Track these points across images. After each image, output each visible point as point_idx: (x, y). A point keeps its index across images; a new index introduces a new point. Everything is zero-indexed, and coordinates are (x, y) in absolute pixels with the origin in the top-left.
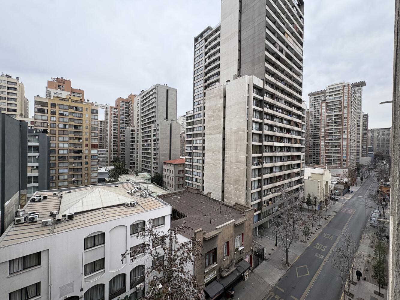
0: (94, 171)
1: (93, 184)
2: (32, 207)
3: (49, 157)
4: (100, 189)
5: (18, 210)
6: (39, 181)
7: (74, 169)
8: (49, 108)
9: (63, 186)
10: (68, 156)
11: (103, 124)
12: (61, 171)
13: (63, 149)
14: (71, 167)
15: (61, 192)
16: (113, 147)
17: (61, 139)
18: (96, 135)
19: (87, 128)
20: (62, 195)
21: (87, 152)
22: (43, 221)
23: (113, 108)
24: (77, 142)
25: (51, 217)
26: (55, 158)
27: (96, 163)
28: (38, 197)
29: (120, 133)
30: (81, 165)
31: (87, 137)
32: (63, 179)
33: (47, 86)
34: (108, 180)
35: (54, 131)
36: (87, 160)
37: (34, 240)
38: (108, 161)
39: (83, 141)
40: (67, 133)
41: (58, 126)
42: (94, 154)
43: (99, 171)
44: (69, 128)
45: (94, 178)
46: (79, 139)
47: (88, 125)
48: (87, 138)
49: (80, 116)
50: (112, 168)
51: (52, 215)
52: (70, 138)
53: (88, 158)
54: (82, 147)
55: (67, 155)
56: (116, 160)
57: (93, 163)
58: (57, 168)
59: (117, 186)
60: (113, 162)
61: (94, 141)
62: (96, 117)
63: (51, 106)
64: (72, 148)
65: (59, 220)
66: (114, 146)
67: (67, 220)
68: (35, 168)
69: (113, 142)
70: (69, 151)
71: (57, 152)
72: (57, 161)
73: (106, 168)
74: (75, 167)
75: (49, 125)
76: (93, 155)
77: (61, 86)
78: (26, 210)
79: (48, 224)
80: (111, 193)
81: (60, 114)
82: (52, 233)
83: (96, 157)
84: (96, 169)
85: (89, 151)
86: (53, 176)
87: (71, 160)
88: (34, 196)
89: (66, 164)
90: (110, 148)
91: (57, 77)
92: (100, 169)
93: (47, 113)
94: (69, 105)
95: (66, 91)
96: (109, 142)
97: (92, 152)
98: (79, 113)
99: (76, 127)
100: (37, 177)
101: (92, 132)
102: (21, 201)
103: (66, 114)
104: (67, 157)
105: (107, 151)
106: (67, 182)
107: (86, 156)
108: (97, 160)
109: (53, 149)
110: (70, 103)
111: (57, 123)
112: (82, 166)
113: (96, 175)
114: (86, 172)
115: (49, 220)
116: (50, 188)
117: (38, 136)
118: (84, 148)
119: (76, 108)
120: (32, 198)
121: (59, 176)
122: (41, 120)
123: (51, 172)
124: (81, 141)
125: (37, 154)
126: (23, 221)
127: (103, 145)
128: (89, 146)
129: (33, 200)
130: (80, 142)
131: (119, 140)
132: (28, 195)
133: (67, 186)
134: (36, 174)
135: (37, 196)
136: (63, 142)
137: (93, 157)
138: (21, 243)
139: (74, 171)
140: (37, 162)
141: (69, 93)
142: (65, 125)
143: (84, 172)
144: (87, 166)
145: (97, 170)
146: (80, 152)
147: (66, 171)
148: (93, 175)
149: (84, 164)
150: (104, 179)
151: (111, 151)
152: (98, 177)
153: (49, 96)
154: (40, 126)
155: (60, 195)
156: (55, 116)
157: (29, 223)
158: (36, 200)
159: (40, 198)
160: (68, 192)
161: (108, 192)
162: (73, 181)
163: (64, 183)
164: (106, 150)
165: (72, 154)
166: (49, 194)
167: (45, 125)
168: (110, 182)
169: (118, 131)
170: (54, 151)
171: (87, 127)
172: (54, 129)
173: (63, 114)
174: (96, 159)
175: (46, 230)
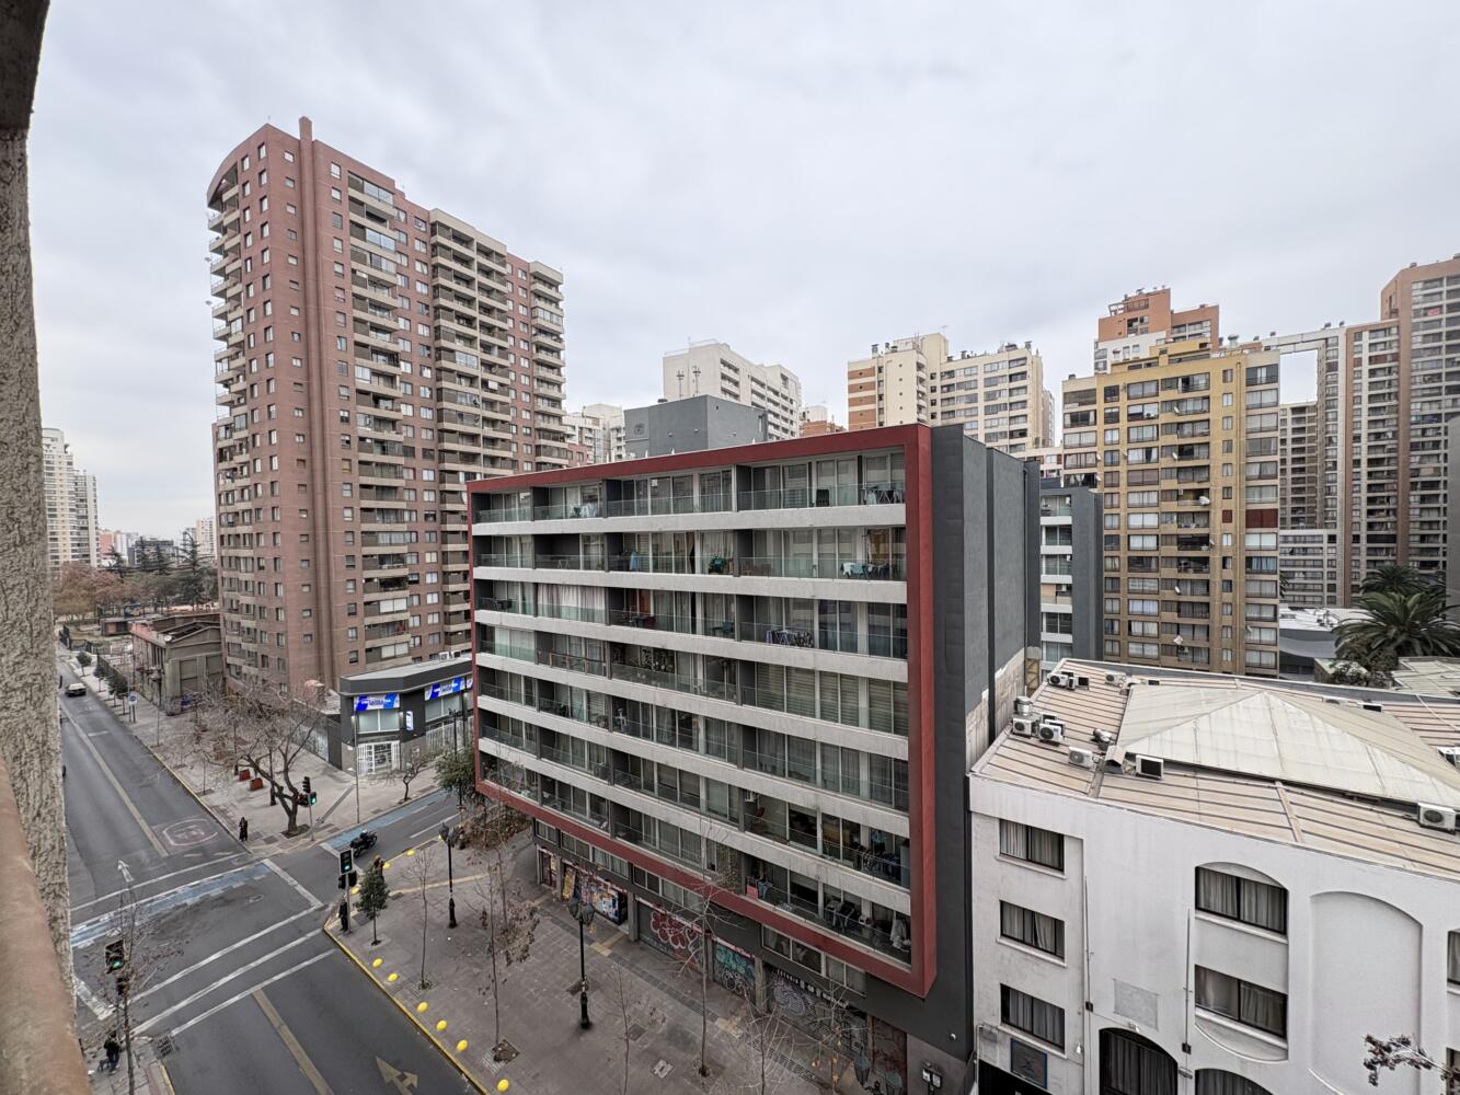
0: (1261, 619)
1: (1254, 672)
2: (1052, 701)
3: (1099, 559)
4: (1275, 701)
5: (1020, 698)
6: (1075, 628)
7: (1179, 603)
8: (1101, 406)
9: (1144, 659)
10: (1157, 557)
11: (1312, 419)
12: (1136, 607)
13: (1143, 532)
14: (1168, 595)
15: (1129, 674)
16: (1364, 520)
17: (1135, 499)
18: (1270, 470)
19: (1229, 450)
20: (1130, 685)
21: (1227, 541)
22: (1072, 748)
23: (1366, 335)
24: (1188, 505)
25: (1095, 747)
26: (1117, 561)
27: (1269, 589)
28: (1066, 676)
29: (1414, 447)
30: (1204, 590)
31: (1230, 482)
32: (1143, 635)
33: (1097, 337)
34: (1331, 671)
35: (1115, 476)
36: (1228, 574)
37: (1048, 792)
38: (1339, 582)
39: (1216, 502)
40: (1153, 476)
41: (1126, 458)
42: (1261, 549)
43: (1283, 624)
44: (1162, 460)
45: (1260, 647)
46: (1199, 493)
47: (1232, 435)
48: (1227, 489)
49: (1198, 407)
50: (1358, 616)
51: (1097, 739)
52: (1166, 495)
53: (1234, 565)
54: (1207, 525)
55: (1156, 554)
56: (1390, 580)
57: (1254, 588)
58: (1123, 595)
59: (1378, 709)
60: (1368, 588)
61: (1261, 496)
62: (1268, 398)
63: (1105, 396)
64: (1172, 528)
65: (1113, 763)
66: (1370, 512)
67: (1137, 775)
68: (1064, 589)
69: (1364, 495)
70: (1162, 539)
71: (1123, 542)
72: (1124, 574)
73: (1322, 612)
74: (1183, 599)
75: (1099, 458)
76: (1254, 554)
77: (1136, 320)
78: (1036, 704)
79: (1085, 764)
80: (1332, 730)
81: (1132, 417)
82: (1093, 796)
83: (1270, 562)
84: (1268, 614)
85: (1239, 541)
86: (1112, 620)
87: (1170, 572)
88: (1059, 667)
89: (1151, 585)
90: (1350, 524)
91: (1126, 296)
92: (1293, 617)
93: (1095, 423)
94: (1159, 378)
95: (1152, 332)
96: (1340, 495)
97: (1253, 541)
98: (1195, 399)
99: (1185, 451)
100: (1067, 616)
101: (1251, 460)
102: (1030, 677)
103: (1151, 410)
104: (1154, 561)
105: (1332, 539)
106: (1155, 648)
107: (1224, 559)
108: (1276, 577)
109: (1114, 532)
110: (1164, 371)
111: (1123, 450)
112: (1208, 595)
113: (1268, 636)
114: (1228, 620)
115: (1089, 752)
116: (1105, 657)
117: (1070, 496)
118: (1218, 528)
119: (1186, 381)
120: (1053, 674)
121: (1130, 622)
122: (1080, 446)
123: (1108, 606)
124: (1204, 500)
125: (1067, 550)
126: (1028, 731)
127: (1312, 509)
128: (1239, 518)
129: (1055, 682)
130: (1199, 504)
131: (1403, 480)
132: (1044, 665)
133: (1155, 661)
134: (1064, 606)
135: (1063, 673)
136: (1142, 508)
137: (1254, 562)
138: (1021, 786)
139: (1179, 611)
140: (1068, 574)
141: (1163, 335)
142: (1148, 452)
143: (1219, 618)
144: (1228, 597)
145: (1275, 619)
146: (1202, 544)
147: (1152, 608)
148: (1255, 636)
149: (1216, 588)
150: (1312, 660)
151: (1356, 539)
152: (1280, 648)
153: (1101, 366)
154: (1077, 467)
155: (1125, 687)
156: (1116, 425)
157: (1041, 741)
158: (1062, 683)
159: (1071, 681)
160: (1151, 683)
161: (1315, 719)
162: (1178, 646)
163: (1147, 647)
164: (1325, 532)
165: (1172, 550)
166: (1095, 673)
167: (1091, 460)
168: (1339, 677)
169: (1395, 434)
170: (1114, 539)
171: (1229, 442)
172: (1114, 469)
173: (1141, 414)
174: (1269, 573)
175: (1081, 780)
